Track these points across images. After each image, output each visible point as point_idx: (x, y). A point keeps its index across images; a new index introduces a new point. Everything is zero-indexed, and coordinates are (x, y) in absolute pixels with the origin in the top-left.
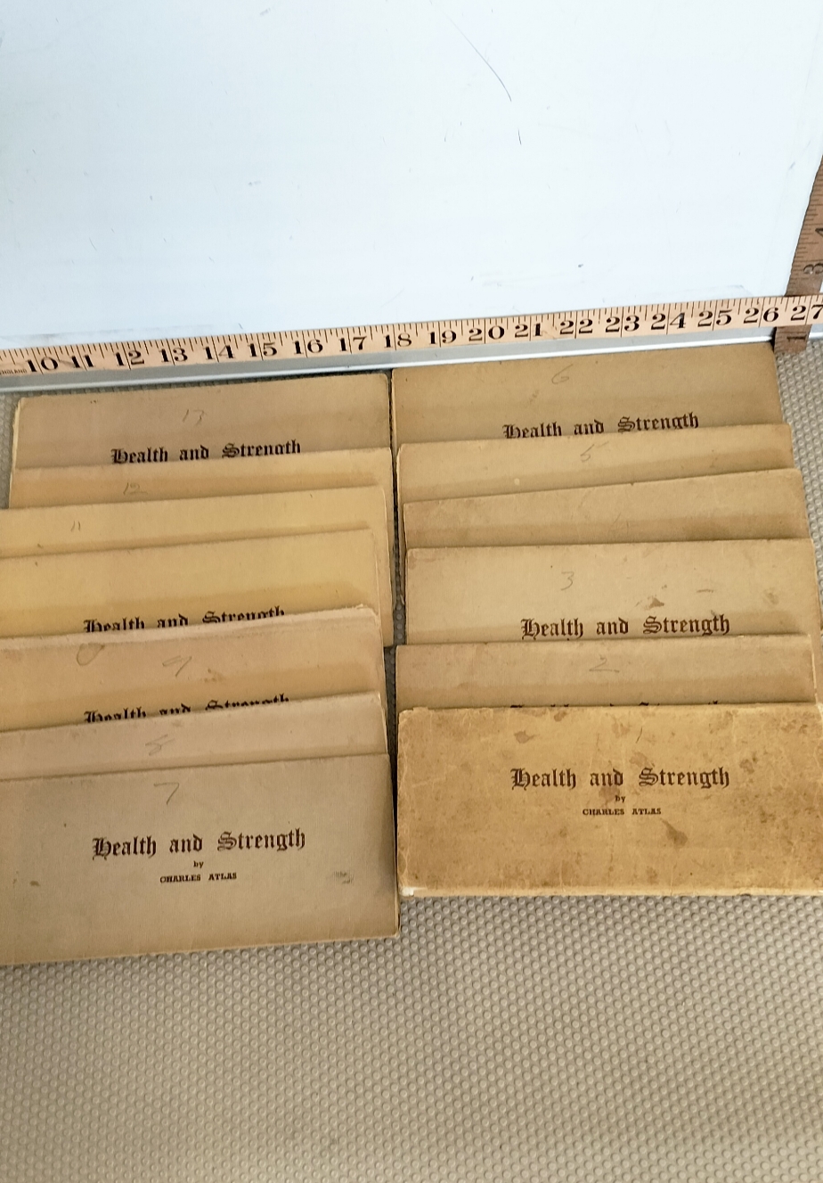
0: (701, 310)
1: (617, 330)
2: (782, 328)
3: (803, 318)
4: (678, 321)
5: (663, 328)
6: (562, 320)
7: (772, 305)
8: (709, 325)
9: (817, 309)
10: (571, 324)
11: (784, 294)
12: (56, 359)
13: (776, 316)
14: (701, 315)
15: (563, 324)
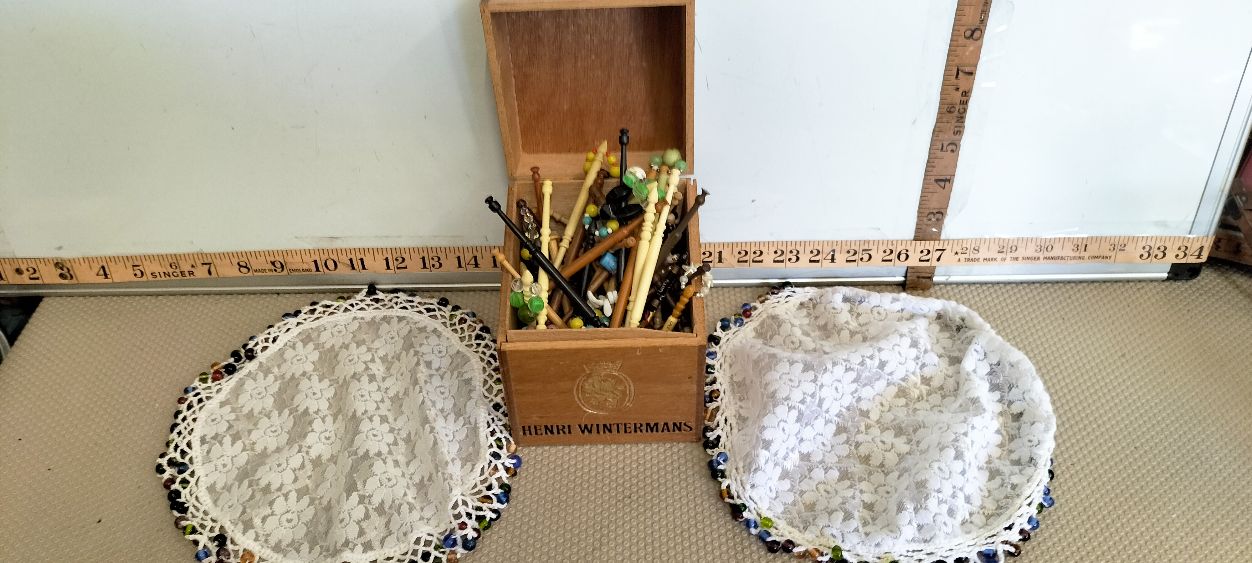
0: (848, 248)
1: (782, 261)
2: (913, 268)
3: (928, 260)
4: (830, 257)
5: (818, 261)
6: (739, 249)
7: (903, 247)
8: (855, 261)
9: (940, 252)
10: (746, 253)
11: (912, 237)
12: (336, 259)
13: (907, 257)
14: (848, 252)
15: (740, 253)
